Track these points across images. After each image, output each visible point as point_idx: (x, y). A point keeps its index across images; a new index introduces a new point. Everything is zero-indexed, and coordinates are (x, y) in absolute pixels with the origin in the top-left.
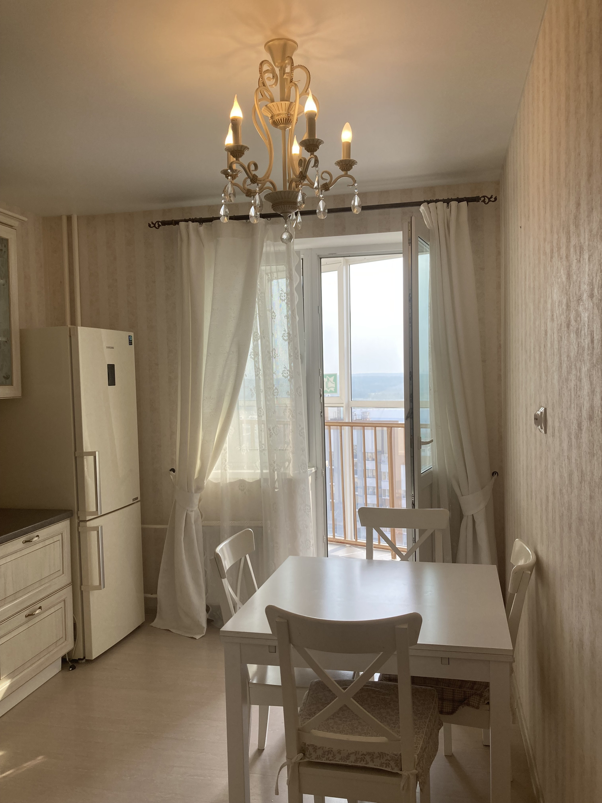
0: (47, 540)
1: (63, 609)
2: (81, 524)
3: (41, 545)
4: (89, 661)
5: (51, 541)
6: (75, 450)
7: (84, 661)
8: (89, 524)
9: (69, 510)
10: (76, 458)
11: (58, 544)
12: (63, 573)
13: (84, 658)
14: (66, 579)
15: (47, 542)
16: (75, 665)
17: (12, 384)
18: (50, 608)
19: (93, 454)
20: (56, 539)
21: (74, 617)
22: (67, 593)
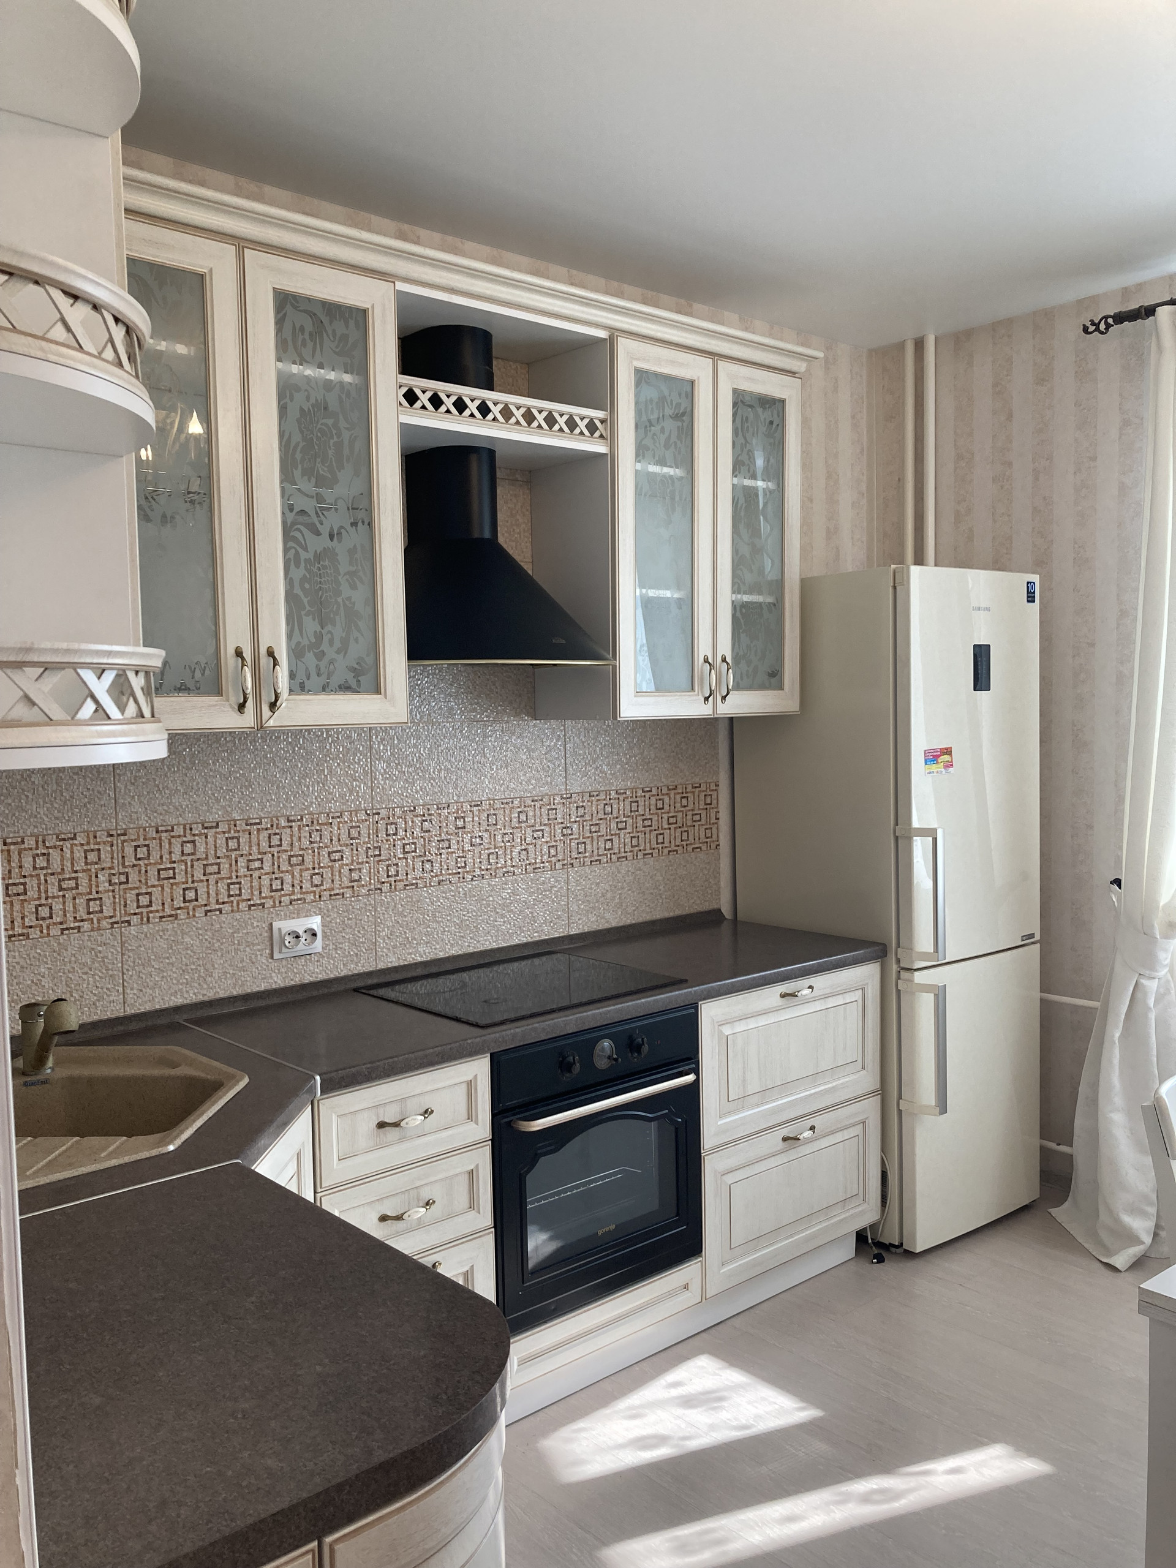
0: (830, 998)
1: (861, 1136)
2: (904, 974)
3: (818, 1006)
4: (910, 1255)
5: (839, 1000)
6: (897, 824)
7: (899, 1251)
8: (919, 978)
9: (881, 944)
10: (897, 839)
11: (854, 1011)
12: (863, 1068)
13: (901, 1245)
14: (868, 1080)
15: (831, 1002)
16: (884, 1254)
17: (781, 688)
18: (833, 1133)
19: (932, 833)
20: (849, 998)
21: (882, 1158)
22: (870, 1109)
